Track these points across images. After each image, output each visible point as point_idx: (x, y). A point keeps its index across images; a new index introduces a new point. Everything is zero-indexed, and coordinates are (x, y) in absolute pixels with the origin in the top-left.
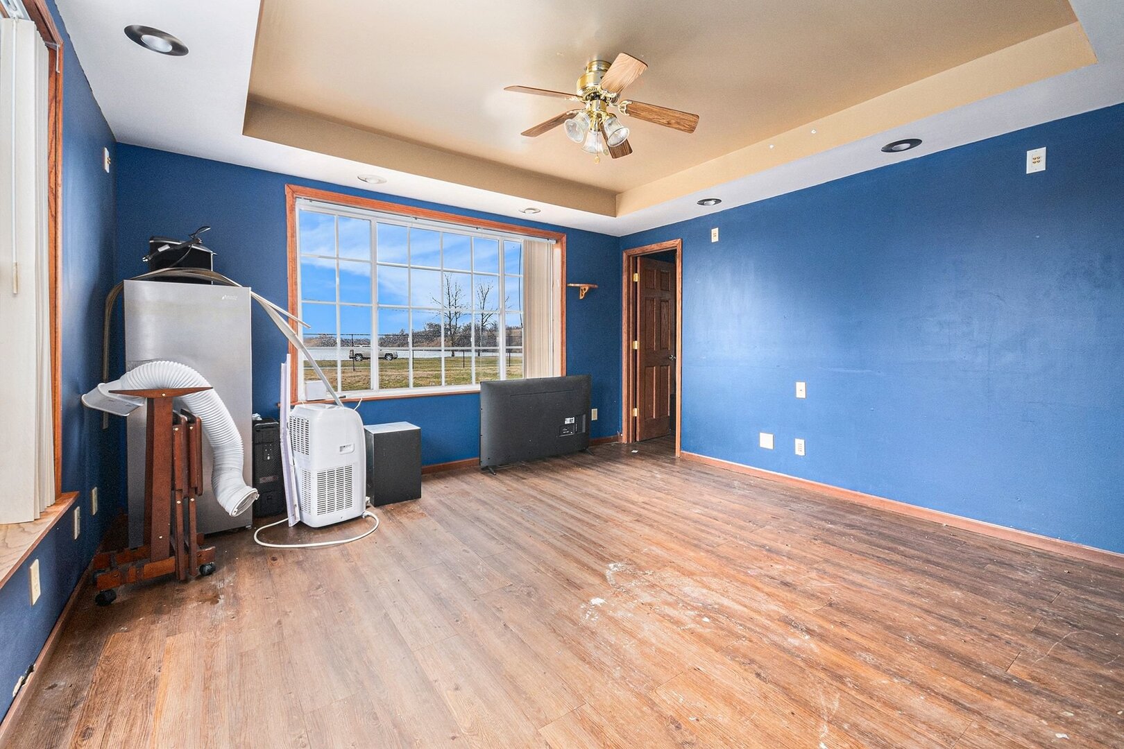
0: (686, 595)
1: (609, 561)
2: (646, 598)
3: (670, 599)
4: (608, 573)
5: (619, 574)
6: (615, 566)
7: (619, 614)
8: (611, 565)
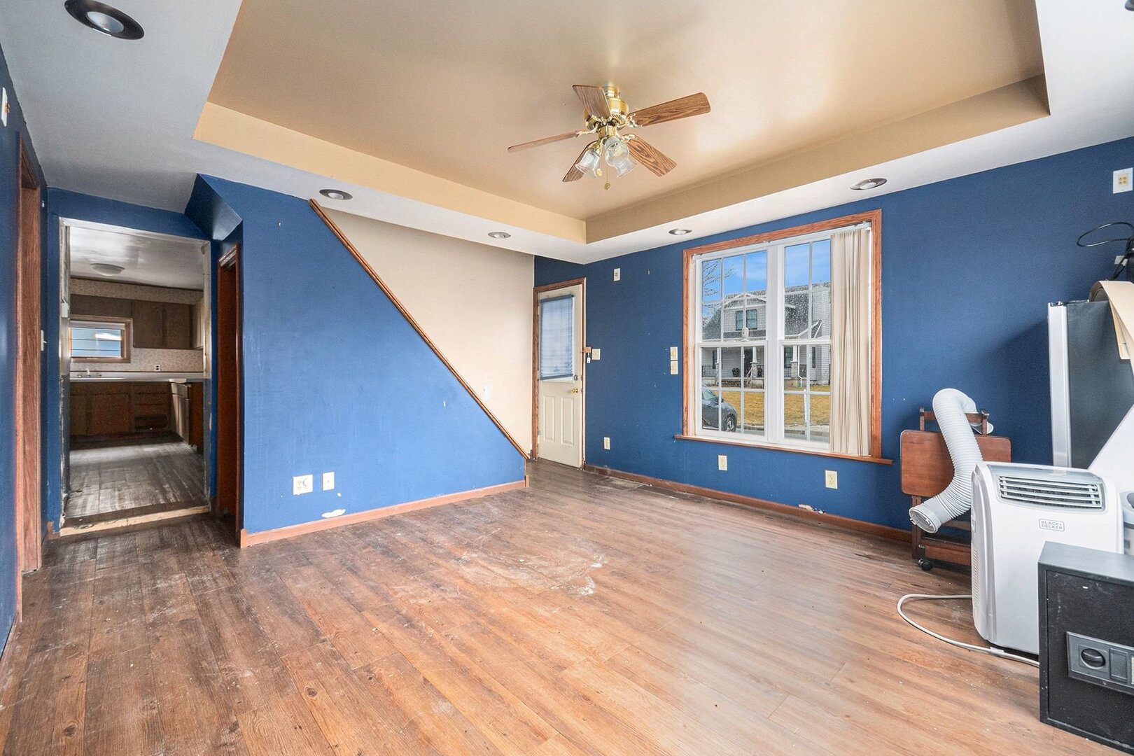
0: (529, 573)
1: (594, 596)
2: (560, 570)
3: (542, 570)
4: (592, 584)
5: (583, 585)
6: (587, 591)
7: (580, 560)
8: (591, 592)
